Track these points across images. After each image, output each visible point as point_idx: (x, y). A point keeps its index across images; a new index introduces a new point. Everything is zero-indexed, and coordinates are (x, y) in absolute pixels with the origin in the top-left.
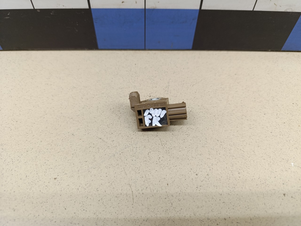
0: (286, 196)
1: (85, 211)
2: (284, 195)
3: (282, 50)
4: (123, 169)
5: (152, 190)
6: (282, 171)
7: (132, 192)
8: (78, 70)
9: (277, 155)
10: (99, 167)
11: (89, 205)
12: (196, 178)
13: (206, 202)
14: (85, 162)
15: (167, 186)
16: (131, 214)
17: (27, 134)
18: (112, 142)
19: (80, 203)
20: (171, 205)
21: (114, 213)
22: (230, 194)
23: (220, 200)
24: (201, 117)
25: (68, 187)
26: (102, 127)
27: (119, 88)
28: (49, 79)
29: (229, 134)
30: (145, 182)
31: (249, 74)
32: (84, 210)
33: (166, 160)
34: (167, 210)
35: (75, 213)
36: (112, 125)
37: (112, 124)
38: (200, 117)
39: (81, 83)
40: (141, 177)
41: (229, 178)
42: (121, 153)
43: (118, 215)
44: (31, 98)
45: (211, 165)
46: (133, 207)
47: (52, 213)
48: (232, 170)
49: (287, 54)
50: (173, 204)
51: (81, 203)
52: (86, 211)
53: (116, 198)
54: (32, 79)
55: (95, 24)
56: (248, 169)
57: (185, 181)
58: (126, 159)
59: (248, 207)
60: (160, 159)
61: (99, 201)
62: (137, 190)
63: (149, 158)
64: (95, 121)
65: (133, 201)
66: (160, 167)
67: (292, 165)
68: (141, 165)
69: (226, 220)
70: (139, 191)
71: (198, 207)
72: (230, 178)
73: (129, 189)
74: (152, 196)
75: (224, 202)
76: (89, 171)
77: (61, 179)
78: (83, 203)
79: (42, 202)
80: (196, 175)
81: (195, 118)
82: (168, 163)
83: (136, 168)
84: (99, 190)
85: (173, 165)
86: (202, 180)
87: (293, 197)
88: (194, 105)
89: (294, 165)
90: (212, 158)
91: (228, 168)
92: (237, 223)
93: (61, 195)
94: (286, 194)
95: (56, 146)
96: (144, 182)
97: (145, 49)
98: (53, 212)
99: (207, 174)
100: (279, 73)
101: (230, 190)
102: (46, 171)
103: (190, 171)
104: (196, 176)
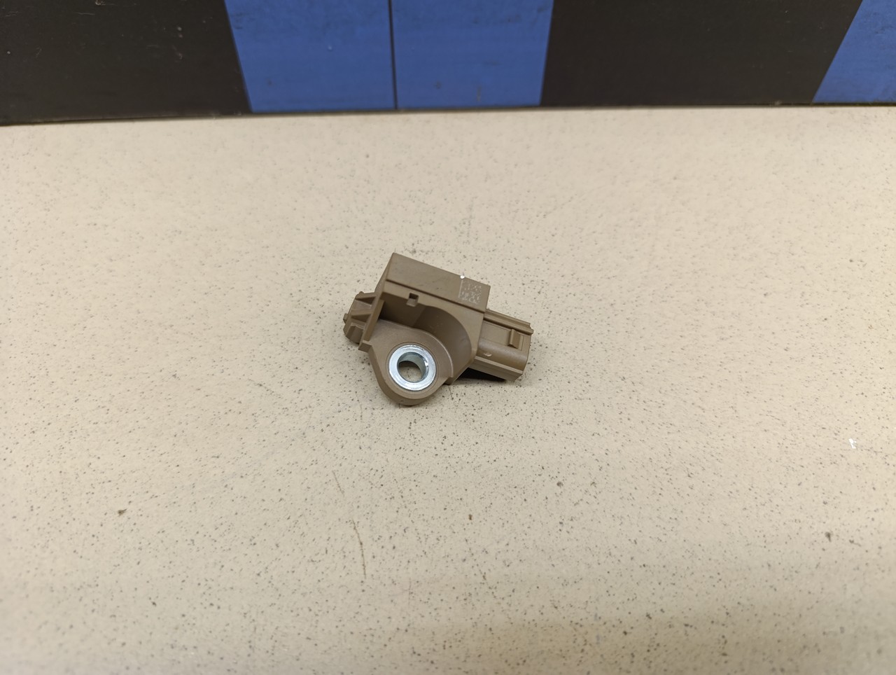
0: (832, 538)
1: (215, 608)
2: (828, 535)
3: (816, 99)
4: (331, 477)
5: (421, 536)
6: (820, 466)
7: (361, 544)
8: (190, 178)
9: (803, 417)
10: (256, 472)
11: (226, 590)
12: (558, 494)
13: (589, 567)
14: (213, 459)
15: (469, 521)
16: (357, 613)
17: (33, 380)
18: (296, 394)
19: (199, 584)
20: (481, 579)
21: (306, 610)
22: (663, 538)
23: (632, 558)
24: (569, 309)
25: (161, 535)
26: (266, 349)
27: (317, 229)
28: (100, 207)
29: (656, 359)
30: (400, 513)
31: (715, 176)
32: (212, 604)
33: (465, 442)
34: (470, 594)
35: (184, 616)
36: (295, 341)
37: (297, 339)
38: (566, 310)
39: (199, 218)
40: (388, 497)
41: (659, 491)
42: (324, 426)
43: (317, 615)
44: (43, 269)
45: (603, 452)
46: (363, 591)
47: (111, 616)
48: (668, 466)
49: (831, 113)
50: (487, 576)
51: (203, 583)
52: (219, 608)
53: (311, 563)
54: (45, 209)
55: (235, 31)
56: (717, 462)
57: (524, 503)
58: (340, 444)
59: (719, 577)
60: (446, 442)
61: (259, 575)
62: (376, 538)
63: (413, 440)
64: (245, 333)
65: (363, 572)
66: (447, 465)
67: (849, 444)
68: (387, 461)
69: (650, 618)
70: (382, 539)
71: (565, 584)
72: (662, 492)
73: (352, 537)
74: (423, 554)
75: (645, 563)
76: (226, 486)
77: (140, 513)
78: (210, 583)
79: (81, 587)
80: (559, 484)
81: (553, 313)
82: (471, 452)
83: (373, 472)
84: (258, 543)
85: (487, 459)
86: (576, 501)
87: (855, 542)
88: (551, 275)
89: (856, 445)
90: (605, 432)
91: (654, 461)
92: (686, 625)
93: (139, 563)
94: (835, 532)
95: (124, 411)
96: (396, 514)
97: (395, 108)
98: (115, 616)
99: (590, 481)
100: (807, 172)
101: (662, 527)
102: (92, 490)
103: (537, 473)
104: (559, 490)
